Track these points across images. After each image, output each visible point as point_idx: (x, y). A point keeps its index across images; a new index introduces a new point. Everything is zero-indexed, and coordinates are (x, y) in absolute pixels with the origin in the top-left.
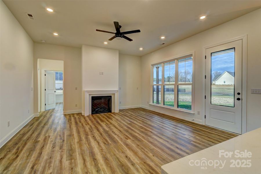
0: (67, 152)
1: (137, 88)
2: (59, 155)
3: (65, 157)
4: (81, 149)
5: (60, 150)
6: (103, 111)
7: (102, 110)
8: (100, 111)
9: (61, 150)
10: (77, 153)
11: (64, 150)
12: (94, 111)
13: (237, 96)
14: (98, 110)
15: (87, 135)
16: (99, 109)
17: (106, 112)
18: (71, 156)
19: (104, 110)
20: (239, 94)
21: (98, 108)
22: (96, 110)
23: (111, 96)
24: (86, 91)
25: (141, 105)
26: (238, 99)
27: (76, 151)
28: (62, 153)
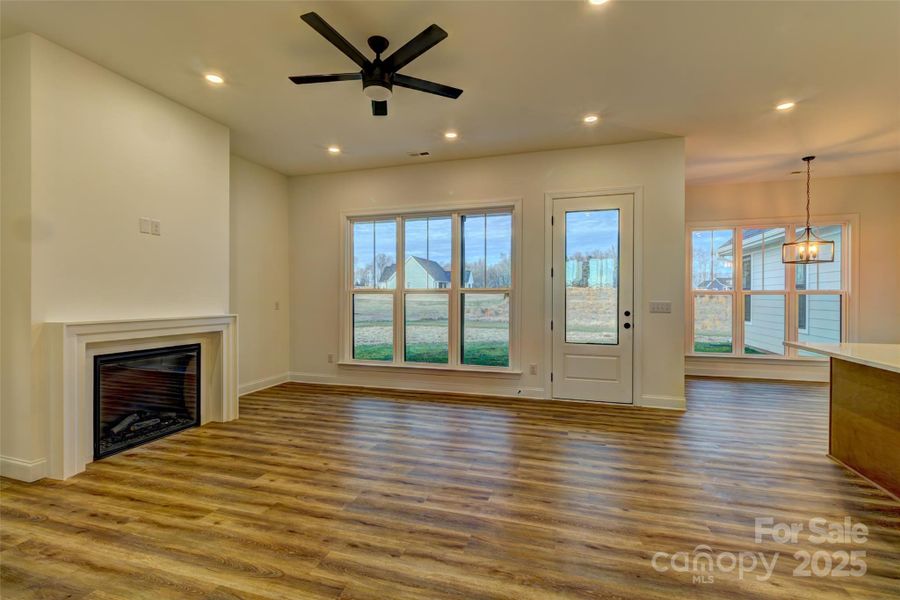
1: (277, 304)
6: (157, 427)
7: (151, 422)
8: (142, 432)
12: (109, 437)
13: (625, 320)
14: (128, 429)
16: (129, 420)
17: (173, 427)
19: (163, 420)
20: (627, 314)
21: (123, 417)
22: (116, 430)
23: (198, 346)
24: (68, 326)
25: (288, 373)
26: (627, 326)
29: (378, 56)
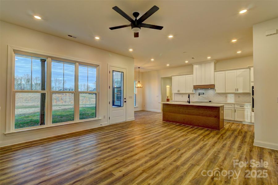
0: (217, 163)
2: (226, 164)
3: (220, 160)
4: (202, 158)
5: (223, 168)
9: (221, 167)
10: (208, 157)
11: (219, 166)
15: (177, 167)
18: (214, 158)
20: (125, 99)
26: (125, 102)
27: (208, 159)
28: (222, 164)
29: (136, 18)
